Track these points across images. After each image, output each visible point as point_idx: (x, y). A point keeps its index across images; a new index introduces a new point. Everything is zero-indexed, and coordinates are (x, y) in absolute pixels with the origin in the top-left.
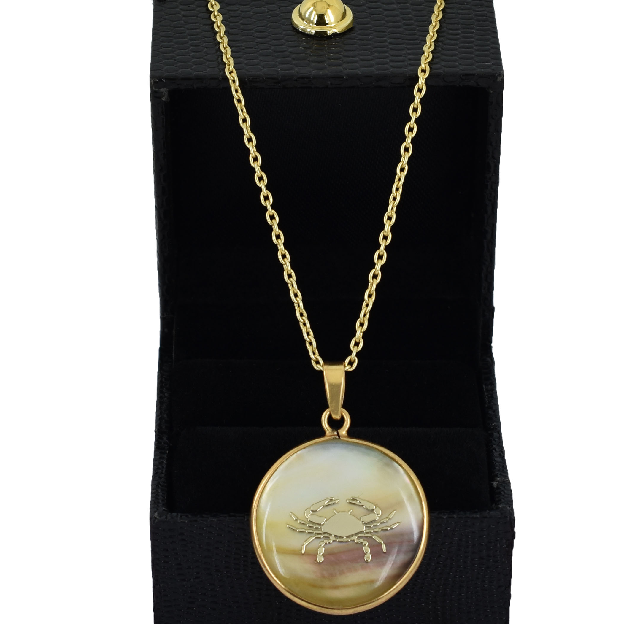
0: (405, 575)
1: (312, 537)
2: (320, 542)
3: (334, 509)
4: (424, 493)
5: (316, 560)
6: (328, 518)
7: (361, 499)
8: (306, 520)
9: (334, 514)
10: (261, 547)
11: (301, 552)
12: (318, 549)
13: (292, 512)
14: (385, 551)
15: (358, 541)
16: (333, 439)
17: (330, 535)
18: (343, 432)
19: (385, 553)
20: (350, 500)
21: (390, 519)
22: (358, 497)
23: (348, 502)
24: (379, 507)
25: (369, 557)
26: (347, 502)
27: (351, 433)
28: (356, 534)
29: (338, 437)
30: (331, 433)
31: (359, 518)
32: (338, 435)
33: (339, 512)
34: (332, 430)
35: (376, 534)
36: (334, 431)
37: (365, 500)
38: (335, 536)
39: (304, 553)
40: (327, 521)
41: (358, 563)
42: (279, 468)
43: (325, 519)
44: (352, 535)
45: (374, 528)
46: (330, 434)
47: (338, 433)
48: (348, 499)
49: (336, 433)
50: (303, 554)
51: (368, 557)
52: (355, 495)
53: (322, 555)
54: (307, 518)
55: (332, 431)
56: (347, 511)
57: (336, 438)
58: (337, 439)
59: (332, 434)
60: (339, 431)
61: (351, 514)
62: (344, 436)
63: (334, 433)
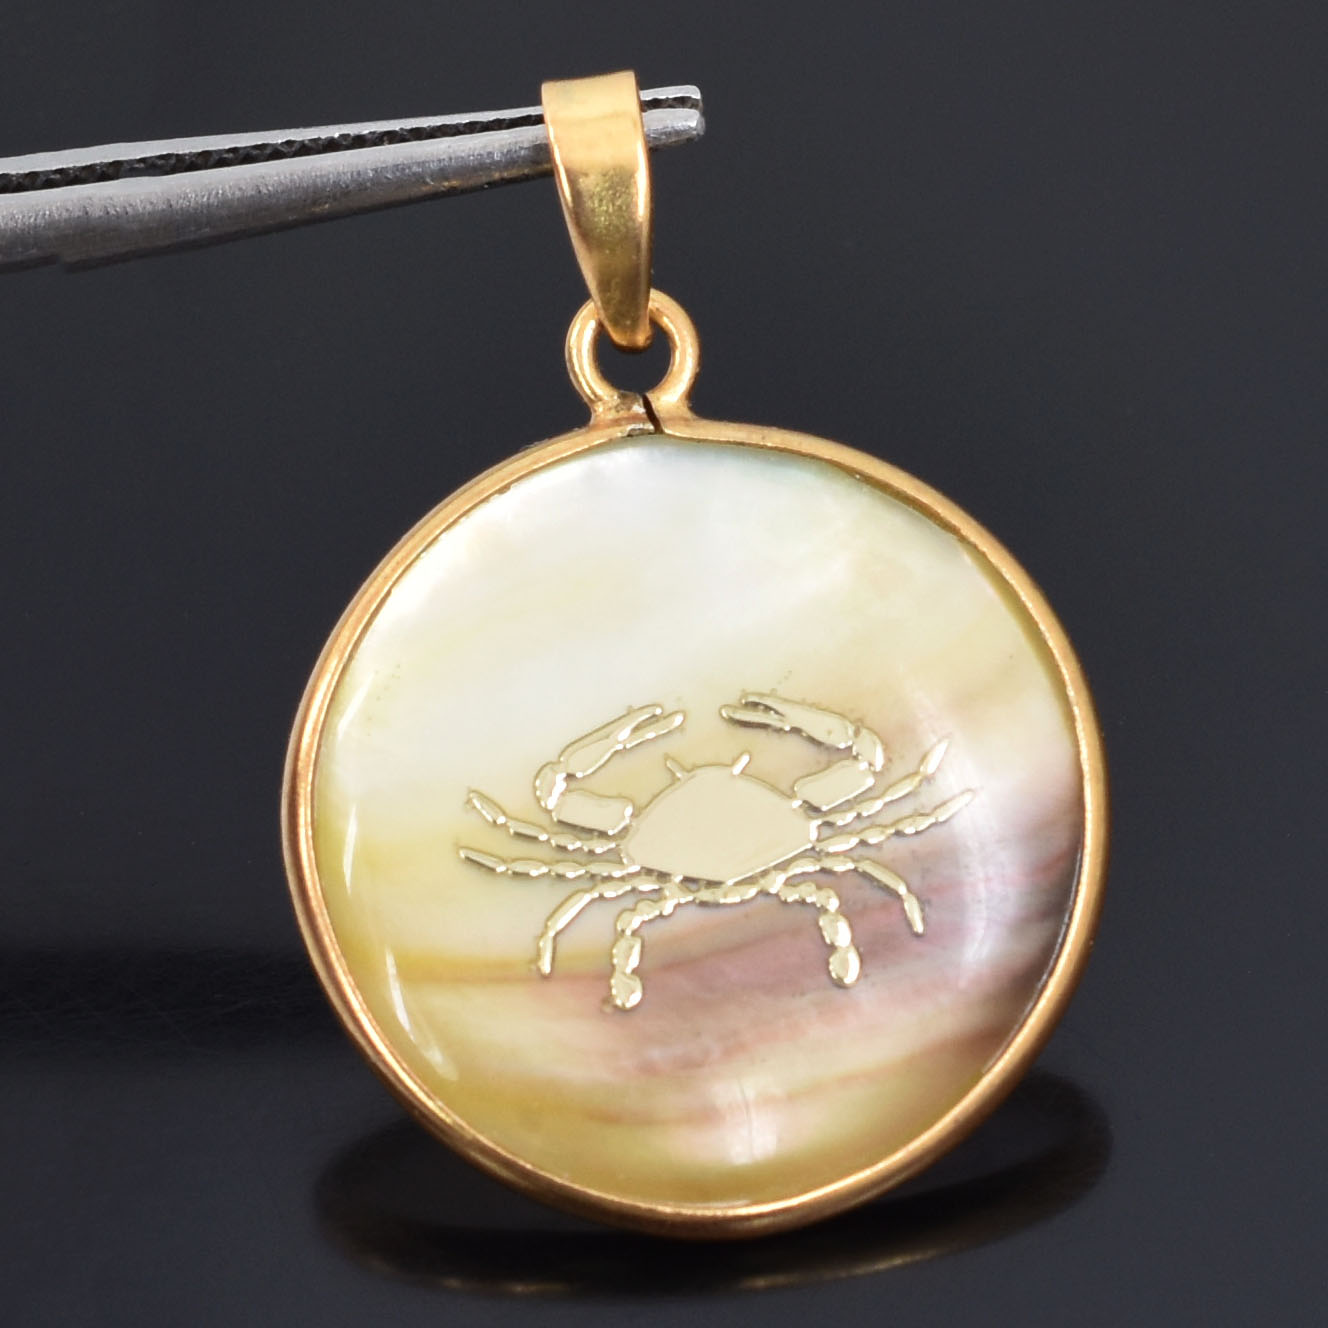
0: (1022, 1027)
1: (581, 894)
2: (619, 915)
3: (667, 757)
4: (1068, 650)
5: (608, 999)
6: (642, 800)
7: (786, 701)
8: (543, 820)
9: (669, 782)
10: (348, 965)
11: (539, 969)
12: (614, 951)
13: (473, 788)
14: (919, 927)
15: (792, 896)
16: (629, 435)
17: (663, 876)
18: (671, 396)
19: (917, 935)
20: (735, 708)
21: (928, 779)
22: (773, 690)
23: (725, 715)
24: (868, 728)
25: (848, 965)
26: (721, 715)
27: (705, 401)
28: (782, 866)
29: (650, 427)
30: (617, 409)
31: (784, 786)
32: (651, 415)
33: (689, 767)
34: (622, 397)
35: (871, 853)
36: (628, 401)
37: (802, 703)
38: (688, 880)
39: (550, 974)
40: (640, 813)
41: (803, 994)
42: (393, 591)
43: (629, 810)
44: (764, 873)
45: (859, 826)
46: (612, 415)
47: (647, 405)
48: (725, 706)
49: (638, 409)
50: (545, 978)
51: (845, 963)
52: (757, 683)
53: (635, 971)
54: (549, 812)
55: (623, 404)
56: (730, 763)
57: (643, 432)
58: (650, 434)
59: (623, 414)
60: (650, 396)
61: (747, 771)
62: (675, 420)
63: (629, 409)
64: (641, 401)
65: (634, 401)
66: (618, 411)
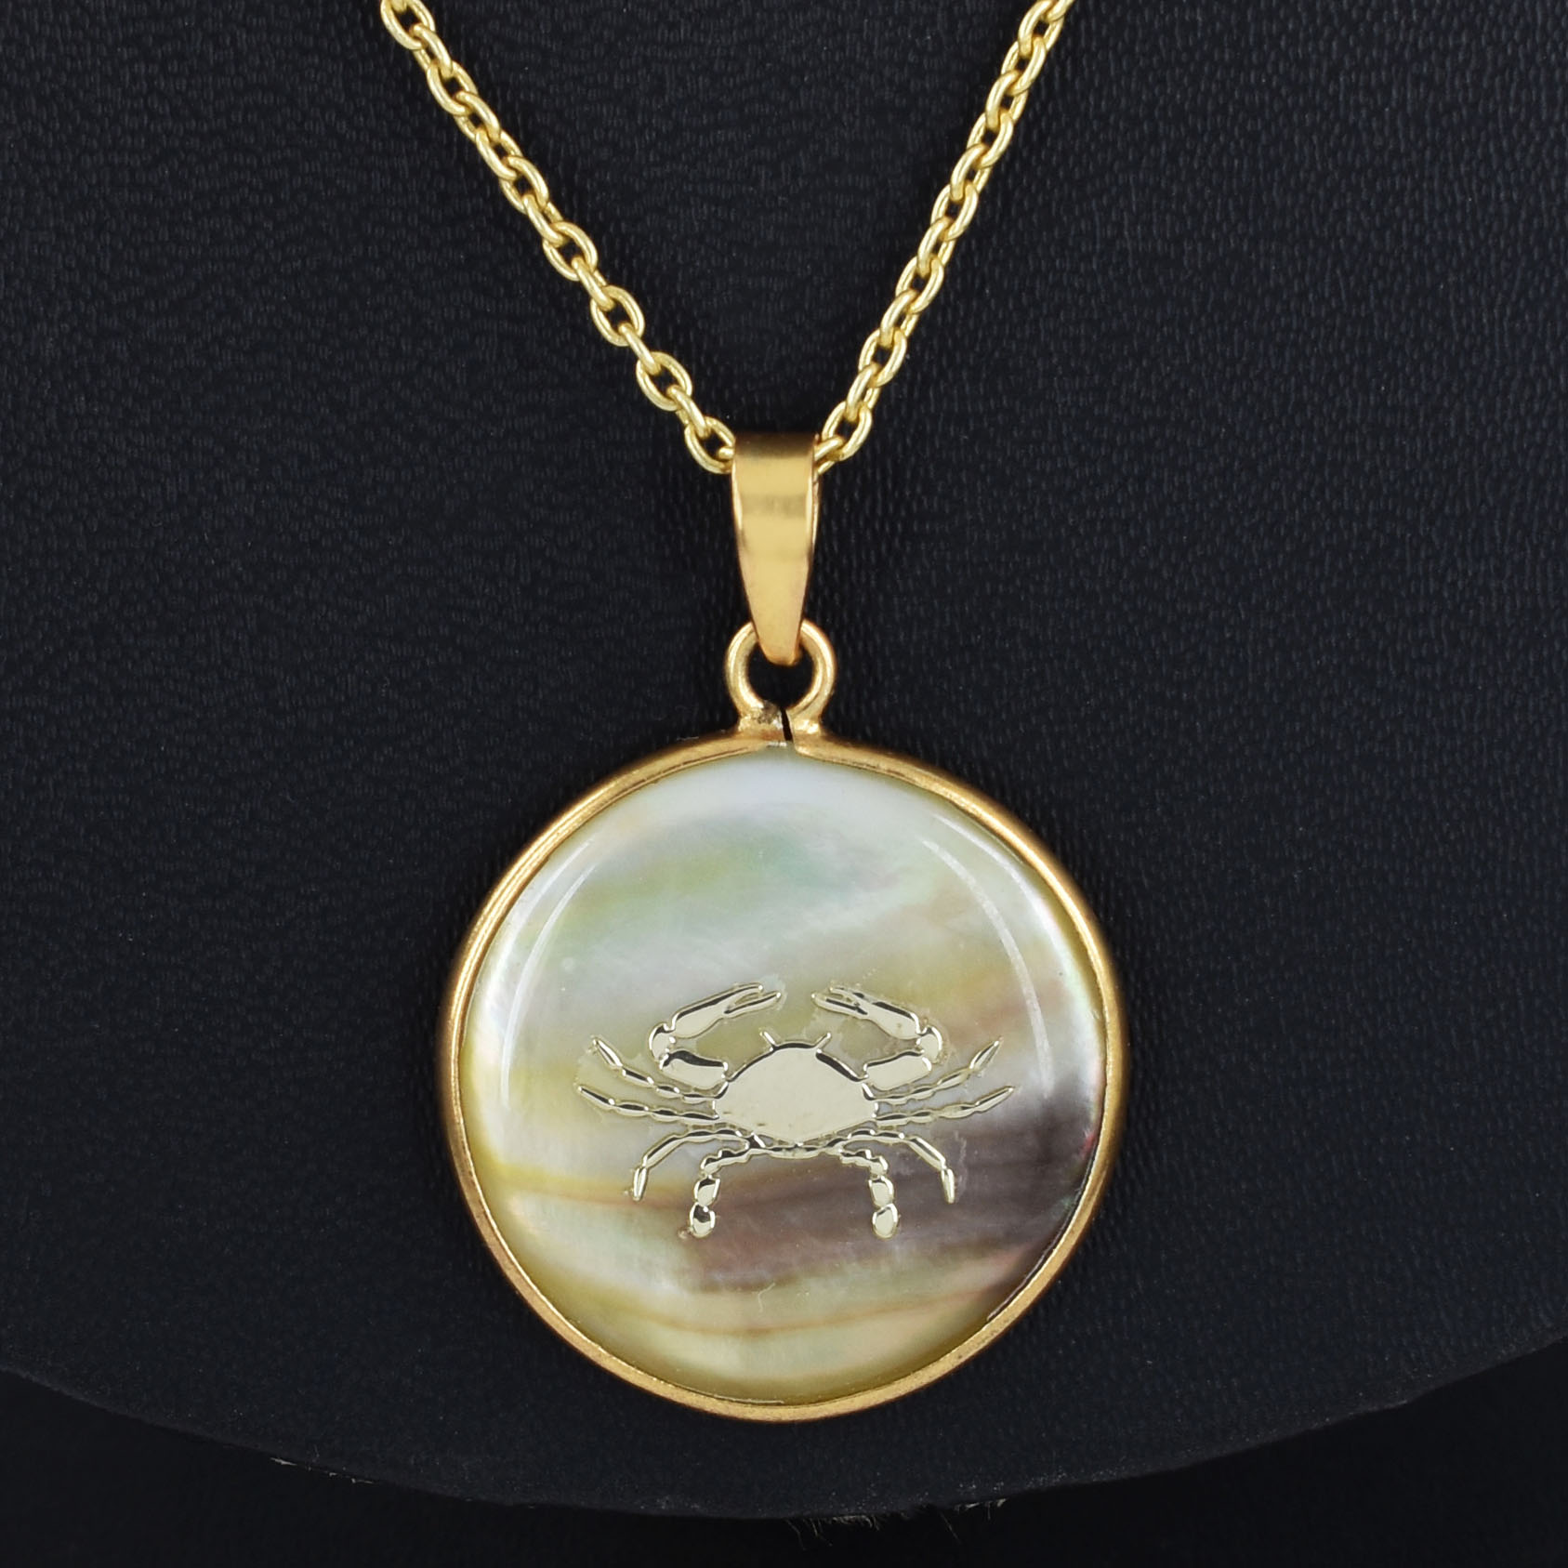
11: (632, 1195)
14: (951, 1196)
15: (846, 1160)
16: (767, 749)
18: (805, 722)
21: (976, 1074)
27: (839, 724)
29: (784, 744)
30: (760, 720)
32: (788, 734)
34: (766, 709)
36: (770, 714)
41: (848, 1241)
46: (755, 726)
47: (785, 722)
49: (777, 724)
55: (766, 716)
57: (779, 747)
58: (785, 752)
59: (765, 726)
60: (789, 713)
62: (809, 739)
63: (770, 722)
64: (780, 719)
65: (775, 715)
66: (760, 722)
